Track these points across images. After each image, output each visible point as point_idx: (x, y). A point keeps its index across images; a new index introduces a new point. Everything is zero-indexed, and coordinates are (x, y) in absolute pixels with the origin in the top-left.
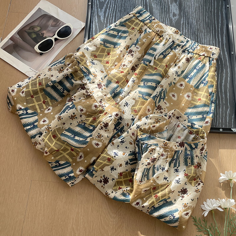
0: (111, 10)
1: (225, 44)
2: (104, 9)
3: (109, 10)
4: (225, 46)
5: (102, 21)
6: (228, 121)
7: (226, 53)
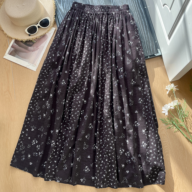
0: (66, 3)
1: (140, 3)
2: (62, 4)
3: (65, 3)
4: (140, 4)
5: (64, 12)
6: (152, 51)
7: (142, 9)
